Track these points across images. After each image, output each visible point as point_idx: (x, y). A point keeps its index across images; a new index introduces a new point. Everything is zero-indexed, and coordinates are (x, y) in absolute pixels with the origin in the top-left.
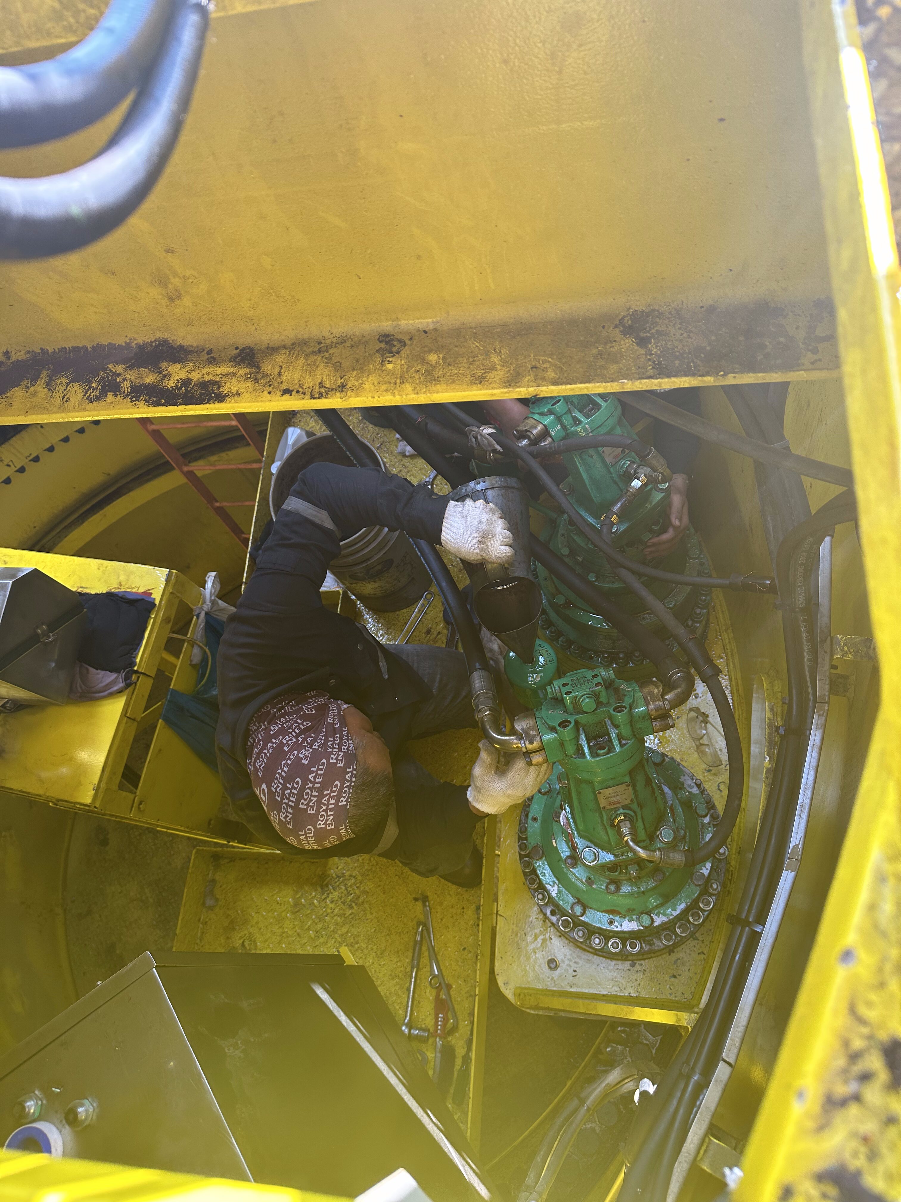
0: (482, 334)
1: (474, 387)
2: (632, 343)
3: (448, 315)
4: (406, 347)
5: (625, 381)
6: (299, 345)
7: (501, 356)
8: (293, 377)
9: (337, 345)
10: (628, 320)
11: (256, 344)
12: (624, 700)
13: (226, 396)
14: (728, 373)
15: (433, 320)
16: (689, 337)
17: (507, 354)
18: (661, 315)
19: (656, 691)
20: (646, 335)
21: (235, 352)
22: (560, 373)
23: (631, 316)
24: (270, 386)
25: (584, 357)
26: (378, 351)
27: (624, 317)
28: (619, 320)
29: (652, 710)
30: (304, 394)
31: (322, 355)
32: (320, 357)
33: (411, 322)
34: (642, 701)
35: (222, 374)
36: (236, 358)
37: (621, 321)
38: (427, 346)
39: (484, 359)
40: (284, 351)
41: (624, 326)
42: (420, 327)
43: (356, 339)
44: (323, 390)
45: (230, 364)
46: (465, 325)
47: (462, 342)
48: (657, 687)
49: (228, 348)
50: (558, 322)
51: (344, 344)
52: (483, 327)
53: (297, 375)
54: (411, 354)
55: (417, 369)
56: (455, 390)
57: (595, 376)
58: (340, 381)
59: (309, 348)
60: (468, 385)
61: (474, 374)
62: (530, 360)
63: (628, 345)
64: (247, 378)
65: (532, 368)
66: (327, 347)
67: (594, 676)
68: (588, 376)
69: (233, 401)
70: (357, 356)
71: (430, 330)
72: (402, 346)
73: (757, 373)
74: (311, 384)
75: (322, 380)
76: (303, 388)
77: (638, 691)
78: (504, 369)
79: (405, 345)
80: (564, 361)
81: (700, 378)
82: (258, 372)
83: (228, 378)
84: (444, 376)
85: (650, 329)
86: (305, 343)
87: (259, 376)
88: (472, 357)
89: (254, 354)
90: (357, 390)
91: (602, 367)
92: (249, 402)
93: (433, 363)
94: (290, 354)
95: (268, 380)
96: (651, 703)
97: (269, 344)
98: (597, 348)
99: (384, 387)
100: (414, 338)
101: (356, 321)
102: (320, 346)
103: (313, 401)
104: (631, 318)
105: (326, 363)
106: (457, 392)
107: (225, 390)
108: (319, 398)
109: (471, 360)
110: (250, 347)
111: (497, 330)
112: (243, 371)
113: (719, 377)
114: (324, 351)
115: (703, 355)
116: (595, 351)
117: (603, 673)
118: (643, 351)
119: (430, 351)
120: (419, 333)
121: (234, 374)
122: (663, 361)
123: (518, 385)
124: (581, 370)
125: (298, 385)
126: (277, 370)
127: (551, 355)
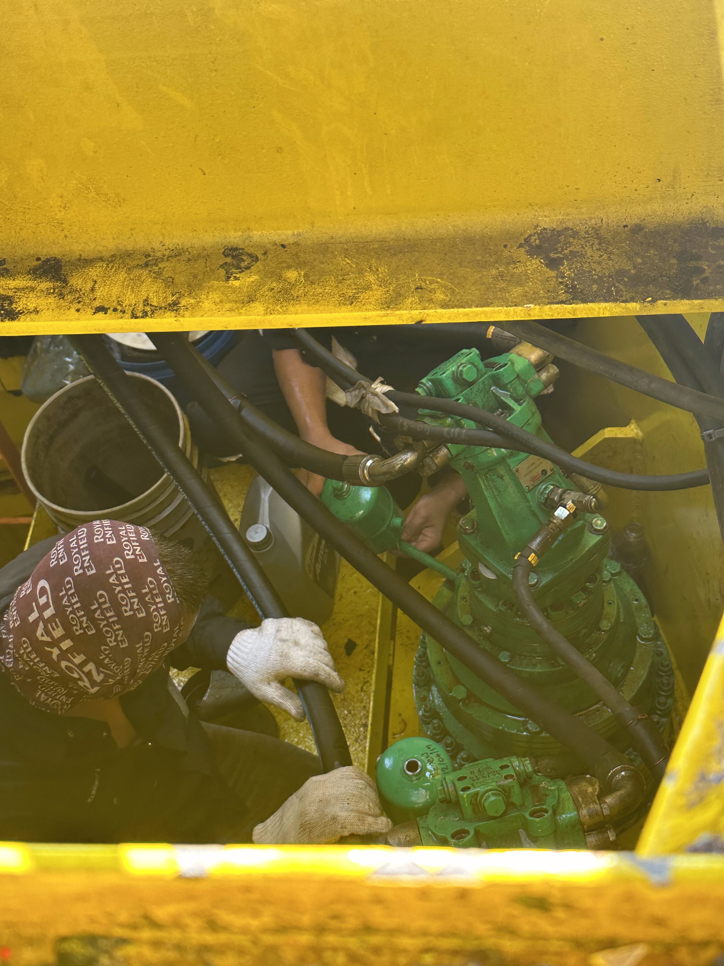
0: (355, 251)
1: (343, 308)
2: (539, 264)
3: (313, 227)
4: (258, 263)
5: (532, 306)
6: (121, 257)
7: (378, 275)
8: (109, 293)
9: (169, 258)
10: (535, 239)
11: (64, 256)
12: (545, 801)
13: (20, 313)
14: (657, 300)
15: (293, 233)
16: (609, 258)
17: (385, 272)
18: (575, 234)
19: (590, 790)
20: (557, 255)
21: (36, 263)
22: (451, 295)
23: (538, 234)
24: (79, 302)
25: (481, 278)
26: (222, 266)
27: (530, 236)
28: (525, 239)
29: (585, 816)
30: (124, 312)
31: (150, 269)
32: (147, 272)
33: (265, 233)
34: (571, 805)
35: (16, 288)
36: (37, 270)
37: (527, 240)
38: (285, 262)
39: (356, 277)
40: (100, 264)
41: (530, 246)
42: (277, 240)
43: (195, 252)
44: (148, 309)
45: (27, 277)
46: (333, 240)
47: (329, 259)
48: (592, 785)
49: (26, 259)
50: (450, 240)
51: (178, 258)
52: (356, 242)
53: (115, 291)
54: (264, 270)
55: (272, 287)
56: (319, 311)
57: (495, 298)
58: (171, 299)
59: (132, 261)
60: (335, 306)
61: (343, 294)
62: (415, 280)
63: (535, 266)
64: (49, 294)
65: (417, 288)
66: (157, 260)
67: (502, 767)
68: (486, 299)
69: (28, 319)
70: (196, 272)
71: (289, 244)
72: (253, 261)
73: (693, 299)
74: (133, 301)
75: (148, 298)
76: (121, 305)
77: (565, 790)
78: (381, 289)
79: (257, 259)
80: (456, 282)
81: (623, 304)
82: (64, 287)
83: (24, 293)
84: (305, 295)
85: (562, 250)
86: (129, 255)
87: (65, 291)
88: (341, 275)
89: (60, 267)
90: (193, 309)
91: (502, 290)
92: (51, 320)
93: (293, 280)
94: (108, 266)
95: (77, 296)
96: (583, 806)
97: (81, 255)
98: (498, 269)
99: (228, 306)
100: (268, 253)
101: (195, 231)
102: (148, 259)
103: (134, 320)
104: (538, 237)
105: (155, 278)
106: (321, 313)
107: (19, 306)
108: (142, 317)
109: (340, 278)
110: (56, 258)
111: (375, 246)
112: (45, 285)
113: (646, 304)
114: (152, 265)
115: (626, 279)
116: (494, 272)
117: (516, 763)
118: (553, 274)
119: (289, 267)
120: (276, 247)
121: (33, 289)
122: (578, 284)
123: (399, 307)
124: (477, 292)
125: (116, 302)
126: (90, 285)
127: (441, 275)
